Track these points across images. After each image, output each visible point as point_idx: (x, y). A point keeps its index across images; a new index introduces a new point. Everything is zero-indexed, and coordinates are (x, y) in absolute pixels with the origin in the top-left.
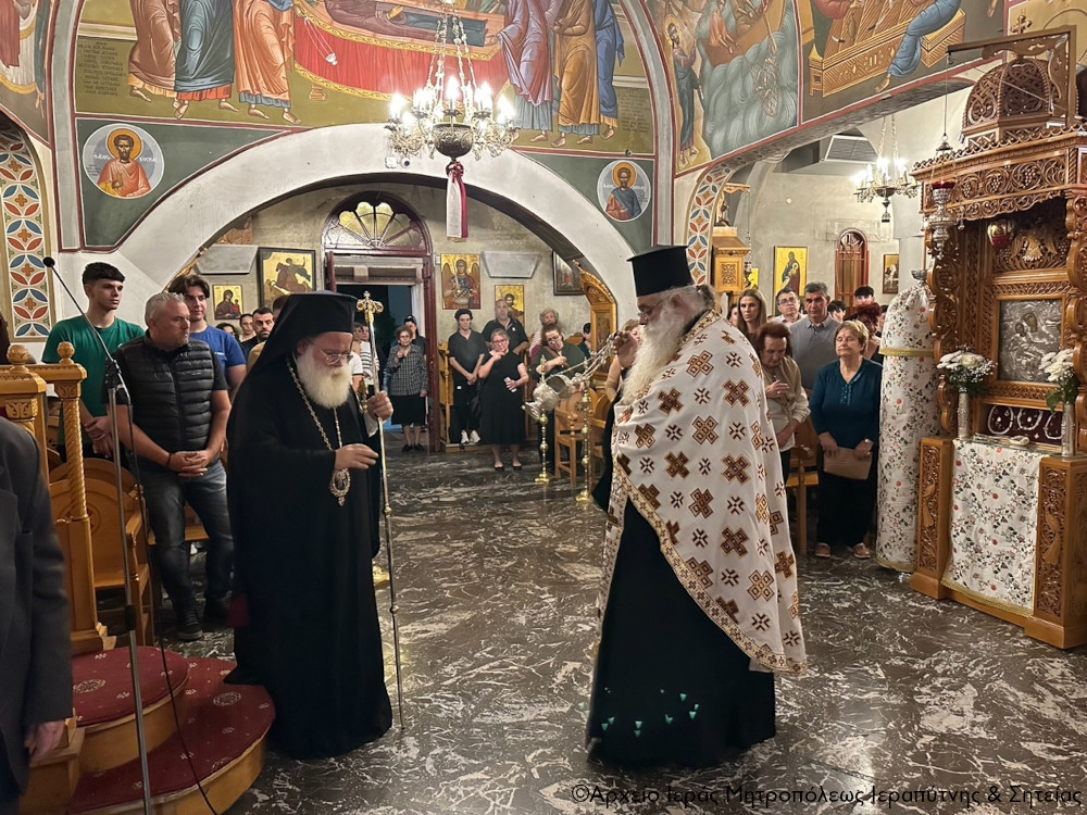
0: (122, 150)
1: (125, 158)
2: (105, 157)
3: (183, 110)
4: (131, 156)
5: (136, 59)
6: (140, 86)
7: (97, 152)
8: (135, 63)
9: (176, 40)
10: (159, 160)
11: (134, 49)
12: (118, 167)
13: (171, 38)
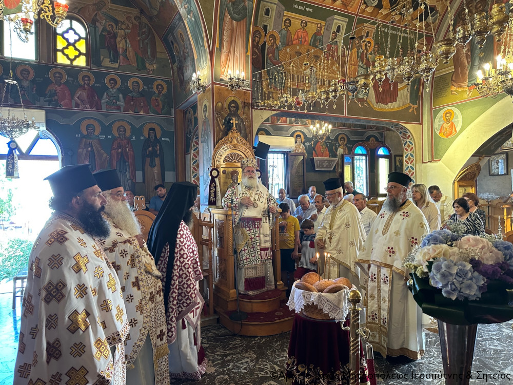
0: (447, 118)
1: (448, 121)
2: (442, 123)
3: (470, 95)
4: (451, 120)
5: (454, 79)
6: (455, 90)
7: (439, 121)
8: (453, 80)
9: (468, 64)
10: (460, 119)
11: (453, 75)
12: (447, 126)
13: (467, 64)
